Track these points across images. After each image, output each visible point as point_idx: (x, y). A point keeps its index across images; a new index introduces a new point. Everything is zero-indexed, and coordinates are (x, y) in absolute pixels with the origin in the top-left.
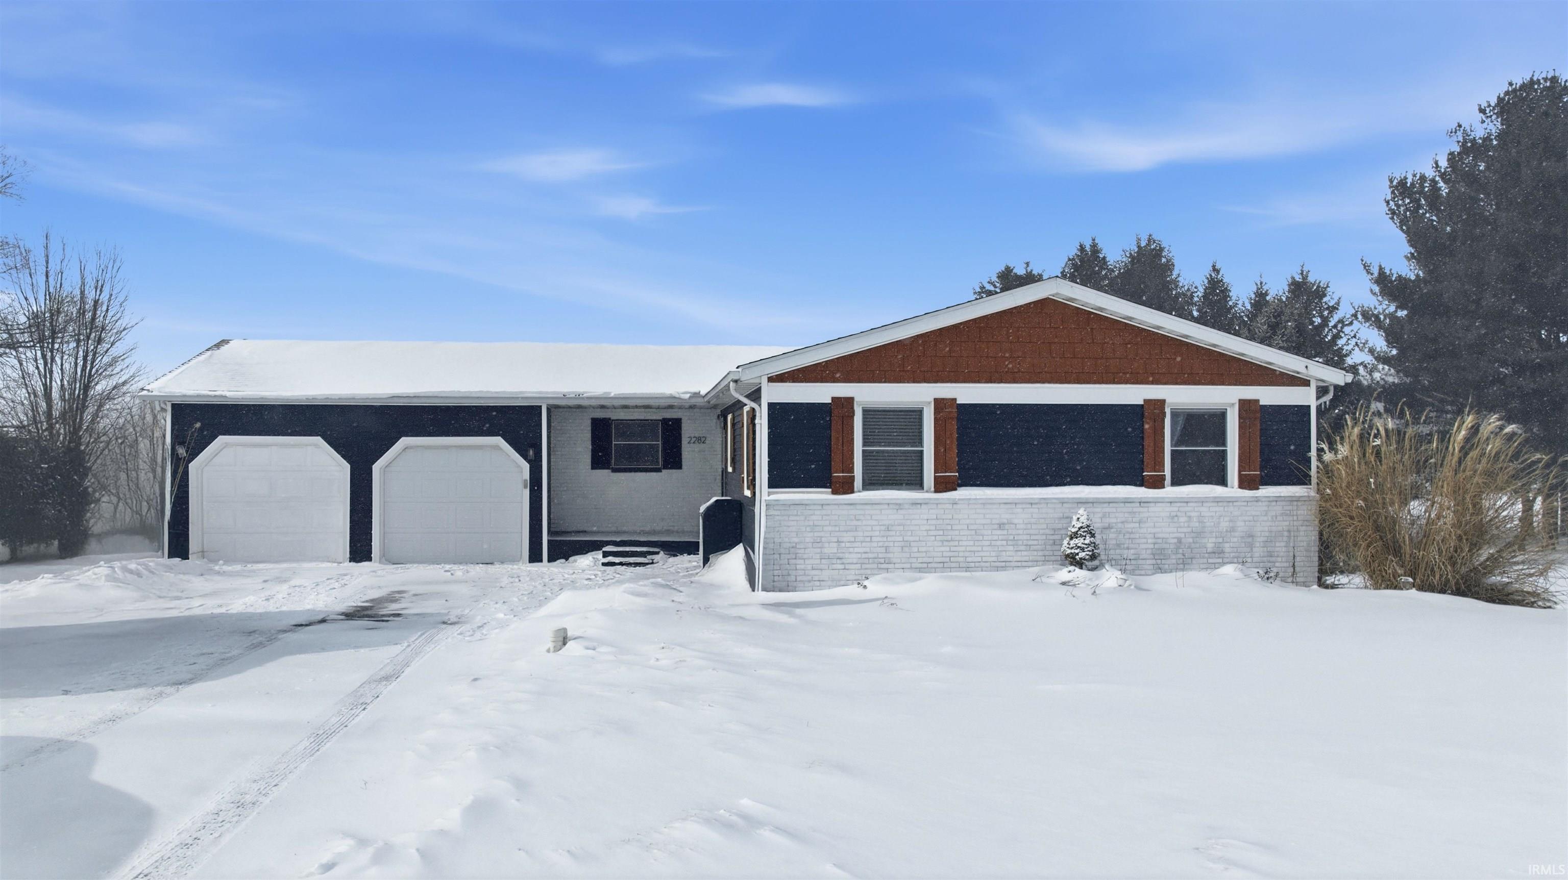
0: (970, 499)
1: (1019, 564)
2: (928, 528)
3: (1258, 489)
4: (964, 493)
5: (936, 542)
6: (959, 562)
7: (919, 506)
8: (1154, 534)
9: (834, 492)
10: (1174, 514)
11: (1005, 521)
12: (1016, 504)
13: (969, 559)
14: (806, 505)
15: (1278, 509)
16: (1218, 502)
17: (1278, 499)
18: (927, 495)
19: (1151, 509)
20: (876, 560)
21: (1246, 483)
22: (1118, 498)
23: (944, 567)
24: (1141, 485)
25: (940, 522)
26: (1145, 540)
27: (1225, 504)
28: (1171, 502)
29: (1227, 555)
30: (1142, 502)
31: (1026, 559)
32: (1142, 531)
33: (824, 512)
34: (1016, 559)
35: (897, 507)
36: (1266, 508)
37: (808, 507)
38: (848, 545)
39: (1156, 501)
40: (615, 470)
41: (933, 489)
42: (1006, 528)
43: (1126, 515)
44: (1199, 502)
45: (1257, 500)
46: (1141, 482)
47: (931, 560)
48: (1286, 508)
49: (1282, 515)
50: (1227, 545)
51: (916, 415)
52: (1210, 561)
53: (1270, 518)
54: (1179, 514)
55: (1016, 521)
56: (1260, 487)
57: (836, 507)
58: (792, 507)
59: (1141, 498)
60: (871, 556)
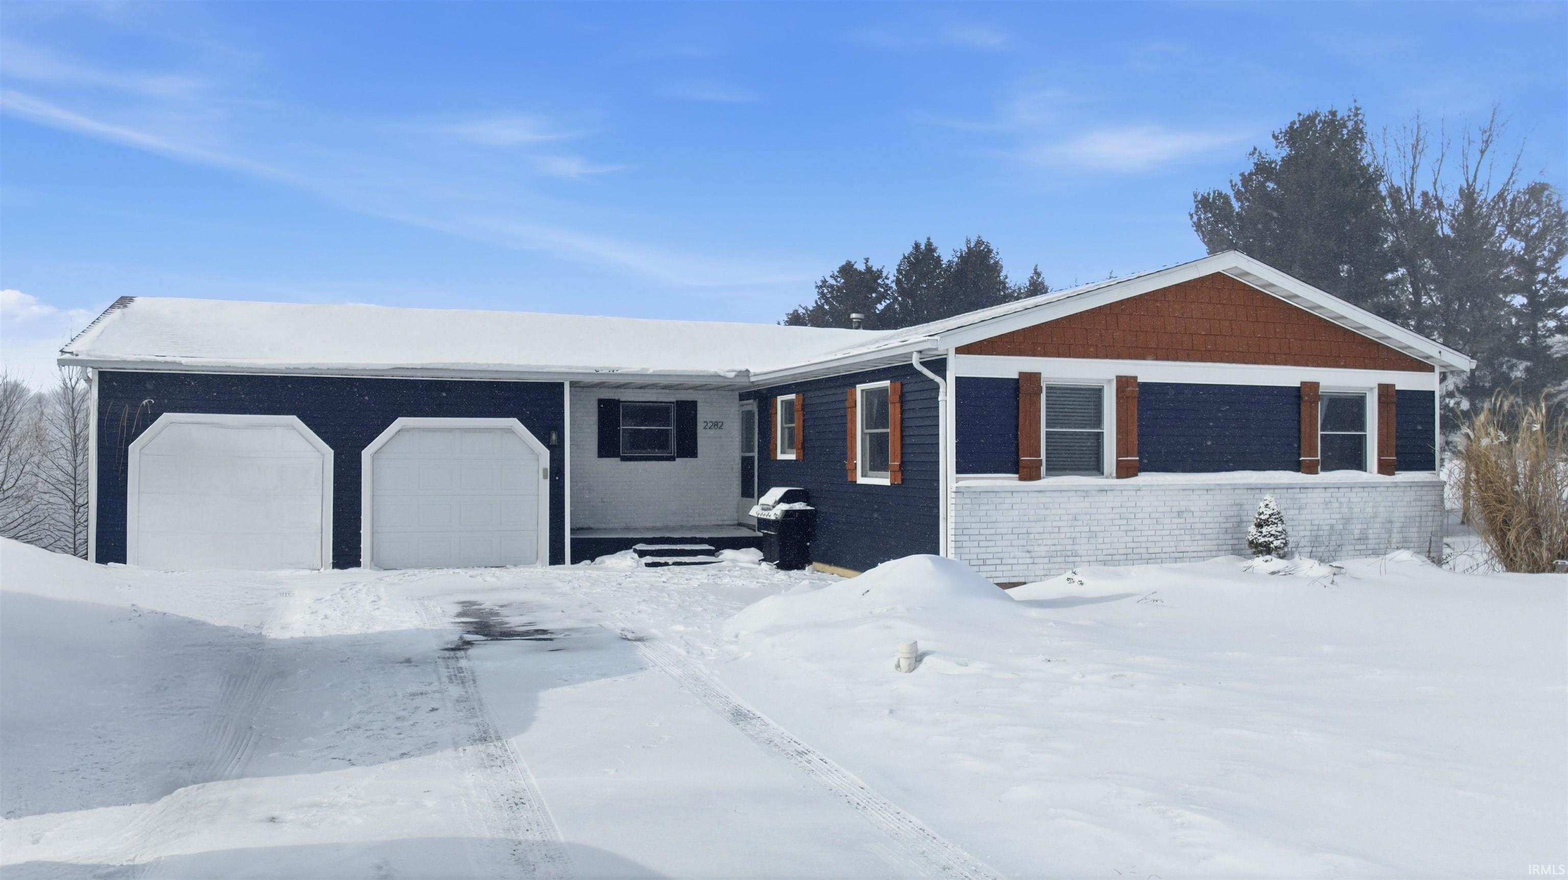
0: (1151, 486)
1: (1195, 554)
2: (1112, 516)
3: (1394, 474)
4: (1144, 478)
5: (1120, 532)
6: (1141, 554)
7: (1105, 492)
8: (1311, 520)
9: (1021, 479)
10: (1327, 500)
11: (1184, 509)
12: (1193, 490)
13: (1151, 551)
14: (998, 492)
15: (1411, 495)
16: (1364, 487)
17: (1412, 485)
18: (1108, 481)
19: (1310, 495)
20: (1064, 553)
21: (1385, 468)
22: (1282, 484)
23: (1127, 559)
24: (1298, 470)
25: (1124, 510)
26: (1303, 528)
27: (1370, 489)
28: (1325, 488)
29: (1370, 541)
30: (1303, 488)
31: (1201, 548)
32: (1303, 517)
33: (1014, 500)
34: (1192, 549)
35: (1084, 494)
36: (1402, 494)
37: (998, 495)
38: (1037, 536)
39: (1314, 487)
40: (624, 459)
41: (1114, 475)
42: (1184, 516)
43: (1289, 501)
44: (1348, 487)
45: (1396, 485)
46: (1298, 467)
47: (1115, 552)
48: (1418, 493)
49: (1415, 500)
50: (1371, 531)
51: (1096, 393)
52: (1357, 547)
53: (1405, 503)
54: (1332, 500)
55: (1192, 509)
56: (1396, 472)
57: (1026, 494)
58: (983, 495)
59: (1302, 484)
60: (1059, 548)
